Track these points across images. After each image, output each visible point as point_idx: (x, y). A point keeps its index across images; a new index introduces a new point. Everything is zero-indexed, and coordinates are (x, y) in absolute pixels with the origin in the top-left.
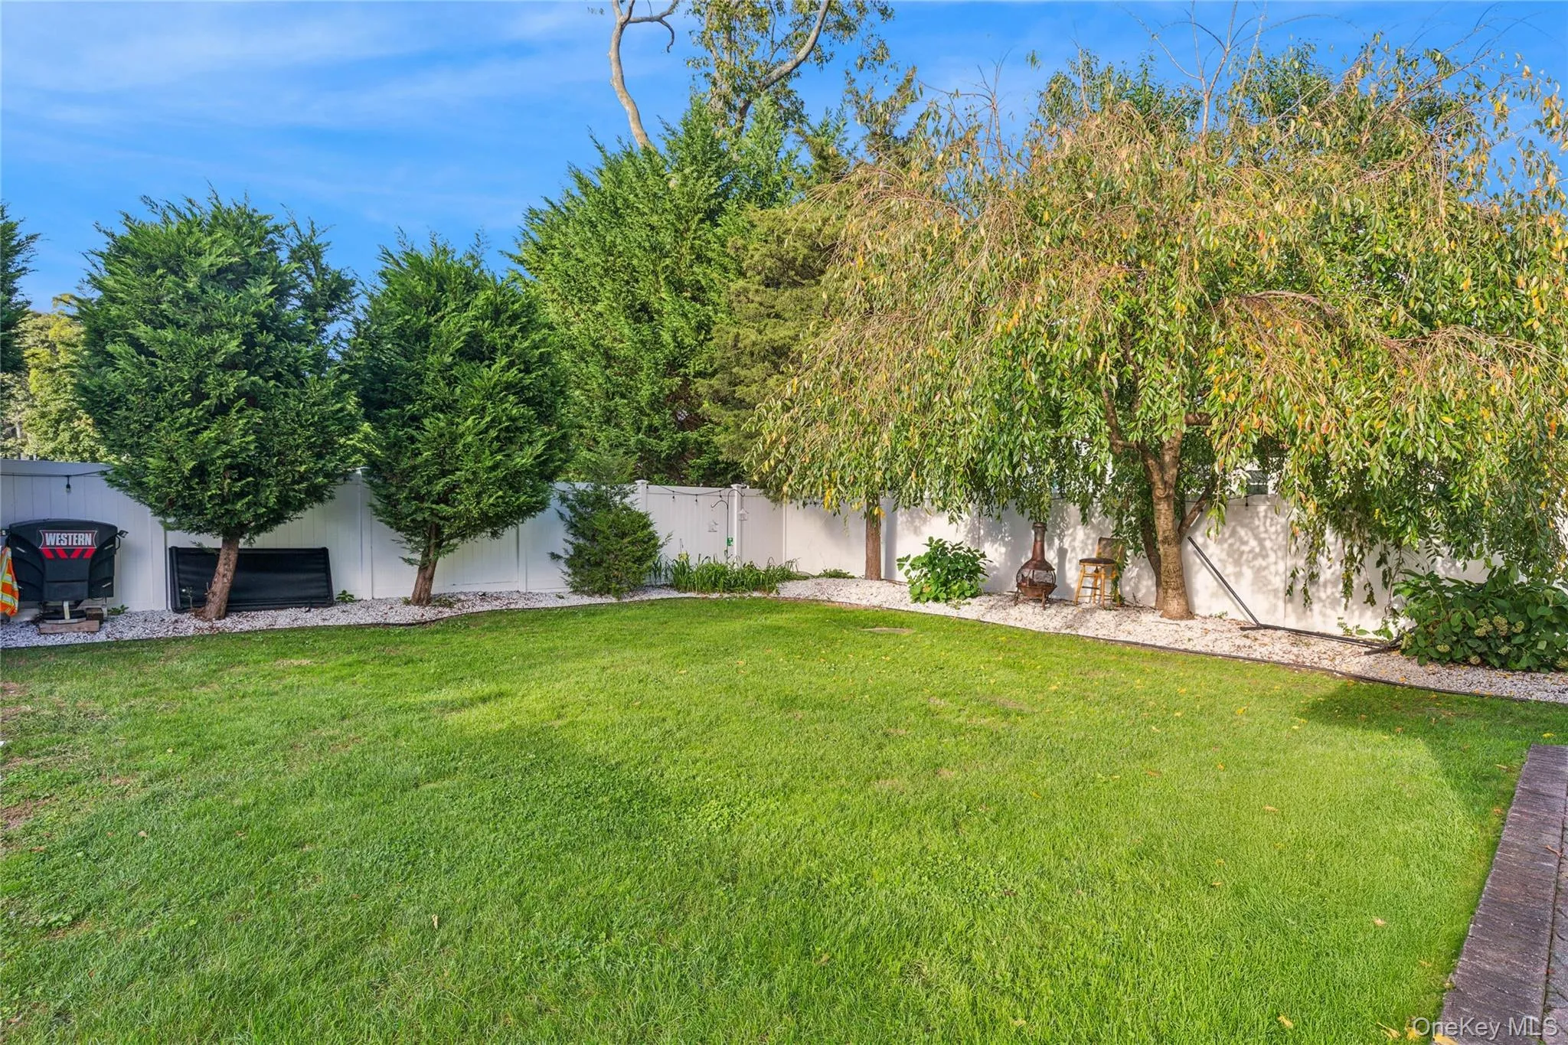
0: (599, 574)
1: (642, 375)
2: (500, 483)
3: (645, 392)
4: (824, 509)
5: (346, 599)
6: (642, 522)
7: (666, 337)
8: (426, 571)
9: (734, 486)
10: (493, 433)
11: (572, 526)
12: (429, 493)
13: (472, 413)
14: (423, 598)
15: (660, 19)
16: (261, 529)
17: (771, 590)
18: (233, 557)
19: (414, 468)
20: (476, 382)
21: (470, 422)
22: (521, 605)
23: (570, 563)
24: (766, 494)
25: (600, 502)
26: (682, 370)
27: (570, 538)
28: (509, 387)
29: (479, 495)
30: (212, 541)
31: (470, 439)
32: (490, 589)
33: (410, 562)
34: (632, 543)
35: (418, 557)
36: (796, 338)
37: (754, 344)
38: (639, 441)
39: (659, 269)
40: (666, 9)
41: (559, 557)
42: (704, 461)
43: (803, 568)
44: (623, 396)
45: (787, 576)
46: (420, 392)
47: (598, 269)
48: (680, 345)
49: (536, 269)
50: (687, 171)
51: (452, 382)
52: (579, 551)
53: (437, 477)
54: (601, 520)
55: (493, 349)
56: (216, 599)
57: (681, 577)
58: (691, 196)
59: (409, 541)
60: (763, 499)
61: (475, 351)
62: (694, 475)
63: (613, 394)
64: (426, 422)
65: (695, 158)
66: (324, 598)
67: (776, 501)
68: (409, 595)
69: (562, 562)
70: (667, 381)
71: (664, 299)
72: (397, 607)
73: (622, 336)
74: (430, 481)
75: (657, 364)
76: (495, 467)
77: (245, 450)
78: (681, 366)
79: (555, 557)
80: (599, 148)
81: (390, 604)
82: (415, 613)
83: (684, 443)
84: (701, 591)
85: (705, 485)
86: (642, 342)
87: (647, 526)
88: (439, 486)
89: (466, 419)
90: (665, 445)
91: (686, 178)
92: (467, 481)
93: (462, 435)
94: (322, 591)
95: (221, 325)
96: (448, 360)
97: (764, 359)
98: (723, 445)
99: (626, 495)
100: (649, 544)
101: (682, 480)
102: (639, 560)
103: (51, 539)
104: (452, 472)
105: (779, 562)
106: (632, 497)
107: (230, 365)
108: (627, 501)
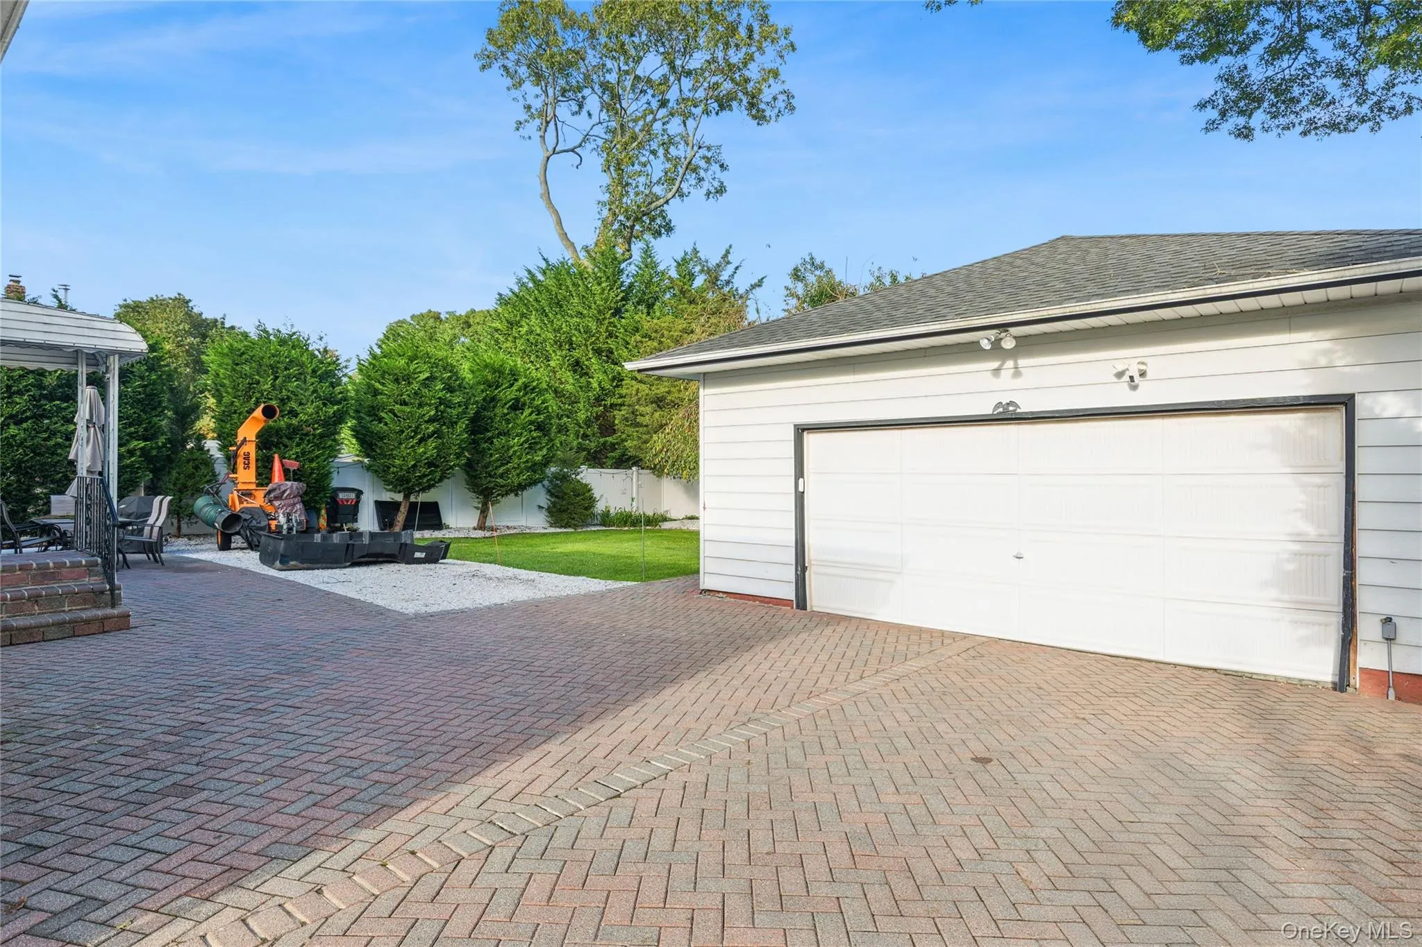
0: (565, 516)
1: (581, 405)
2: (528, 469)
3: (582, 416)
4: (684, 481)
5: (448, 527)
6: (587, 489)
7: (595, 385)
8: (484, 512)
9: (634, 468)
10: (526, 446)
11: (549, 491)
12: (495, 474)
13: (516, 436)
14: (481, 527)
15: (573, 150)
16: (423, 490)
17: (657, 525)
18: (408, 504)
19: (490, 462)
20: (519, 422)
21: (516, 441)
22: (528, 531)
23: (549, 510)
24: (653, 473)
25: (564, 478)
26: (603, 402)
27: (548, 497)
28: (531, 423)
29: (518, 475)
30: (399, 497)
31: (516, 448)
32: (510, 524)
33: (477, 508)
34: (583, 499)
35: (480, 505)
36: (669, 392)
37: (647, 395)
38: (579, 443)
39: (588, 343)
40: (577, 143)
41: (543, 508)
42: (616, 454)
43: (673, 515)
44: (568, 417)
45: (665, 519)
46: (492, 427)
47: (551, 341)
48: (602, 389)
49: (505, 334)
50: (604, 285)
51: (508, 422)
52: (554, 504)
53: (500, 466)
54: (567, 488)
55: (524, 404)
56: (399, 524)
57: (606, 520)
58: (606, 300)
59: (478, 498)
60: (652, 475)
61: (517, 406)
62: (610, 462)
63: (562, 416)
64: (495, 440)
65: (608, 278)
66: (438, 525)
67: (659, 476)
68: (476, 525)
69: (544, 510)
70: (595, 409)
71: (594, 363)
72: (471, 531)
73: (569, 382)
74: (497, 468)
75: (589, 399)
76: (527, 461)
77: (432, 456)
78: (602, 400)
79: (540, 507)
80: (544, 259)
81: (469, 529)
82: (480, 534)
83: (604, 444)
84: (618, 526)
85: (615, 468)
86: (581, 387)
87: (590, 490)
88: (501, 470)
89: (513, 439)
90: (593, 445)
91: (603, 290)
92: (513, 468)
93: (512, 447)
94: (438, 522)
95: (427, 404)
96: (506, 411)
97: (652, 403)
98: (630, 447)
99: (578, 474)
100: (592, 501)
101: (602, 465)
102: (586, 509)
103: (341, 496)
104: (507, 464)
105: (661, 511)
106: (582, 475)
107: (431, 420)
108: (578, 477)
